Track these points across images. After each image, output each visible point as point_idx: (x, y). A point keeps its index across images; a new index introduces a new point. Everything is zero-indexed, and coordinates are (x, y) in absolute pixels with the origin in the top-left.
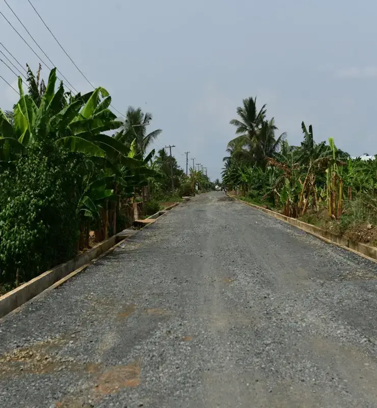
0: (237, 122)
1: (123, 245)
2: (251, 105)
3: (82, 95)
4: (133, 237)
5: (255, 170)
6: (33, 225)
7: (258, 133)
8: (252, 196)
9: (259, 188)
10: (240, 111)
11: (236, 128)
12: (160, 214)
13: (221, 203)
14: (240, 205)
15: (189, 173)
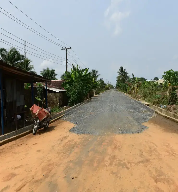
0: (118, 72)
1: (92, 100)
2: (122, 68)
3: (84, 69)
4: (94, 98)
5: (123, 84)
6: (77, 95)
7: (123, 75)
8: (122, 90)
9: (124, 88)
10: (119, 69)
11: (118, 74)
12: (100, 94)
13: (114, 92)
14: (119, 92)
15: (107, 84)
